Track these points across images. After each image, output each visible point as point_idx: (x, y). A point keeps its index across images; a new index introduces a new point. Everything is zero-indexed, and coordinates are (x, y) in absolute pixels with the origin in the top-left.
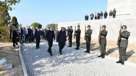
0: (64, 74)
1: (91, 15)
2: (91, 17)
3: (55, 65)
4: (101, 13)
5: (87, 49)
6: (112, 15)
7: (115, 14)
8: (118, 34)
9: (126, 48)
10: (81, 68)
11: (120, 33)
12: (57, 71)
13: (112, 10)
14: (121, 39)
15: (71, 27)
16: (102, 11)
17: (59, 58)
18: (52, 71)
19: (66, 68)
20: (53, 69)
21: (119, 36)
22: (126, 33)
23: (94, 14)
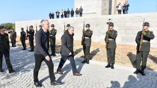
0: (21, 85)
1: (57, 13)
2: (57, 15)
3: (10, 76)
4: (67, 11)
5: (52, 52)
6: (79, 13)
7: (82, 12)
8: (82, 33)
9: (90, 47)
10: (44, 74)
11: (84, 32)
12: (12, 83)
13: (79, 8)
14: (84, 38)
15: (32, 27)
16: (68, 9)
17: (15, 67)
18: (5, 85)
19: (26, 77)
20: (6, 82)
21: (83, 36)
22: (89, 32)
23: (61, 12)
